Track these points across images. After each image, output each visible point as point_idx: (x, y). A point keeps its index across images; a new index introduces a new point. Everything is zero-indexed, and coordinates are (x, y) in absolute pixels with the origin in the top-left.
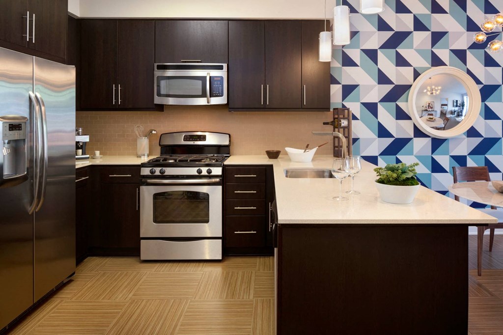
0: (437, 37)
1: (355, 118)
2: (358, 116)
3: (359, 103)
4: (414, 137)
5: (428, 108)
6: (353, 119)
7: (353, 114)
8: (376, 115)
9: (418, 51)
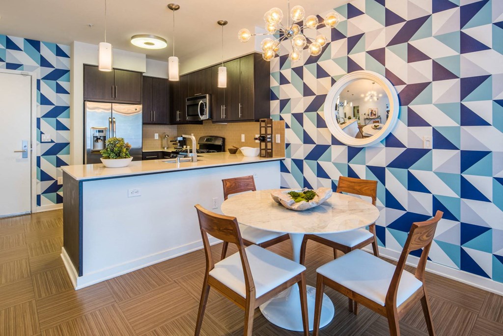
0: (353, 42)
1: (287, 127)
2: (290, 125)
3: (290, 114)
4: (332, 144)
5: (371, 116)
6: (286, 128)
7: (286, 123)
8: (302, 124)
9: (335, 60)
